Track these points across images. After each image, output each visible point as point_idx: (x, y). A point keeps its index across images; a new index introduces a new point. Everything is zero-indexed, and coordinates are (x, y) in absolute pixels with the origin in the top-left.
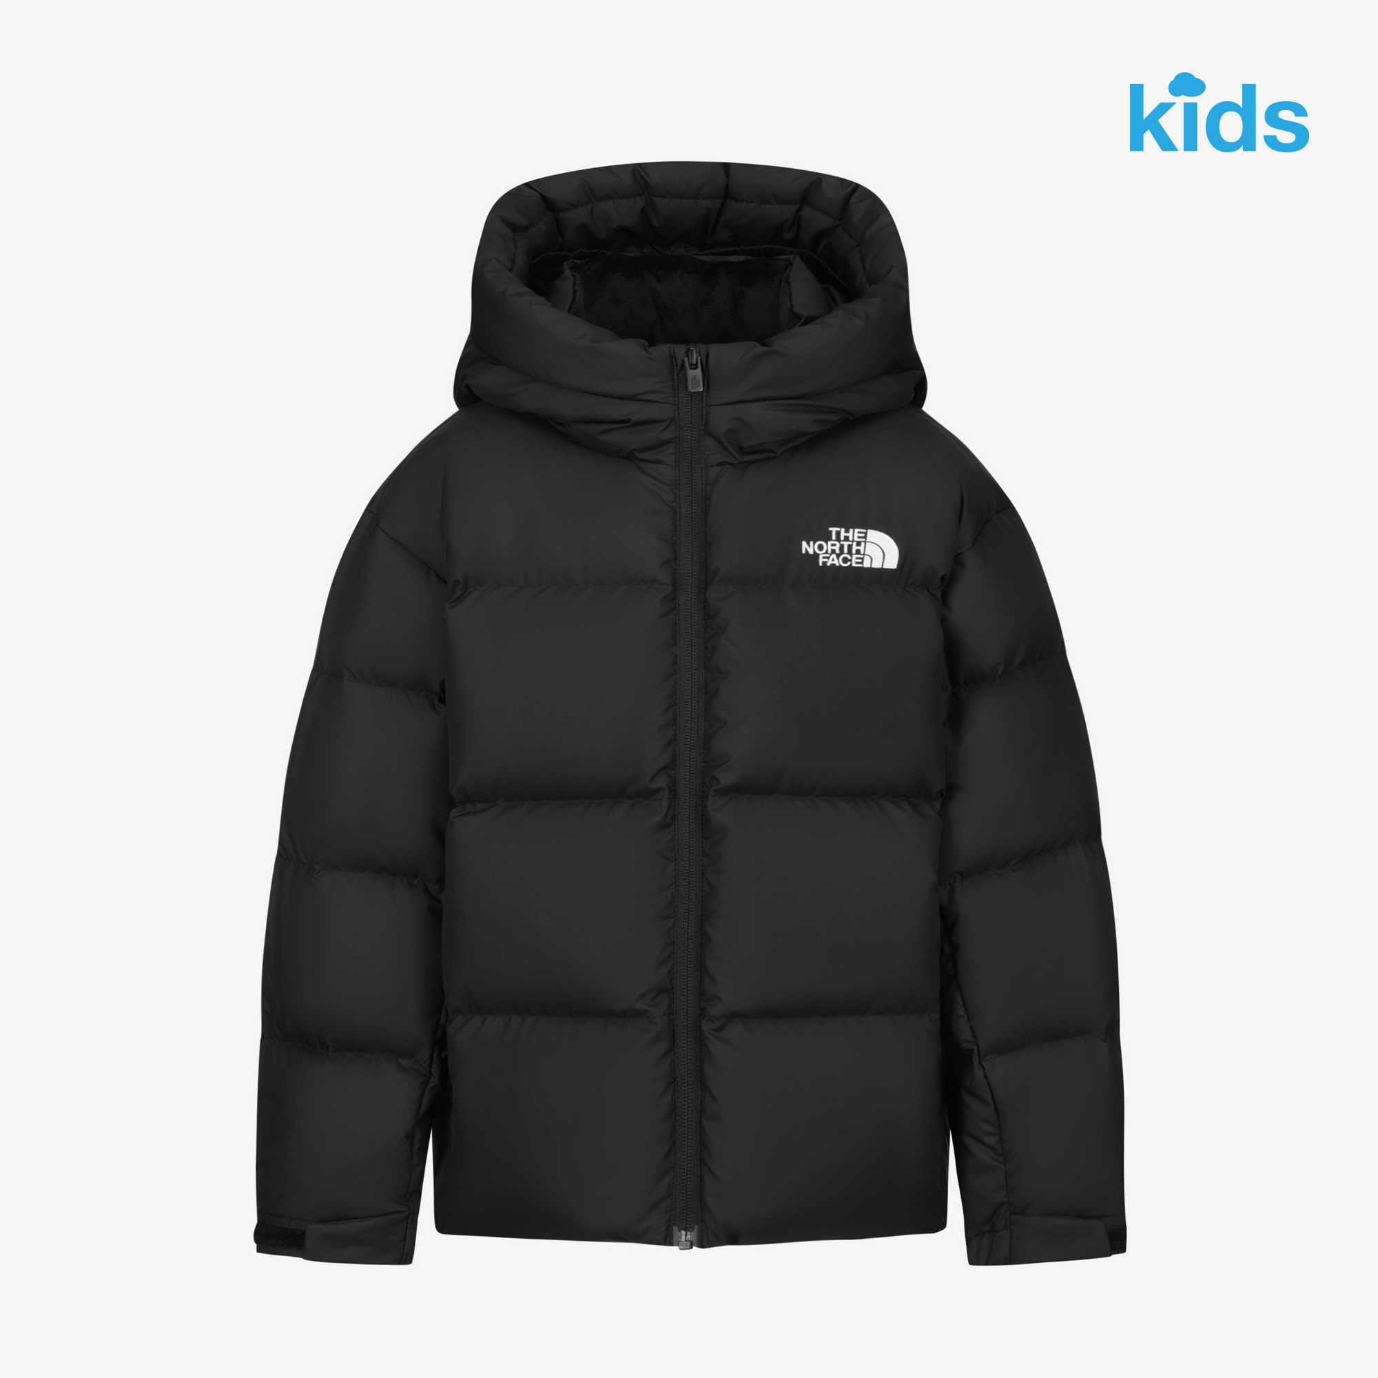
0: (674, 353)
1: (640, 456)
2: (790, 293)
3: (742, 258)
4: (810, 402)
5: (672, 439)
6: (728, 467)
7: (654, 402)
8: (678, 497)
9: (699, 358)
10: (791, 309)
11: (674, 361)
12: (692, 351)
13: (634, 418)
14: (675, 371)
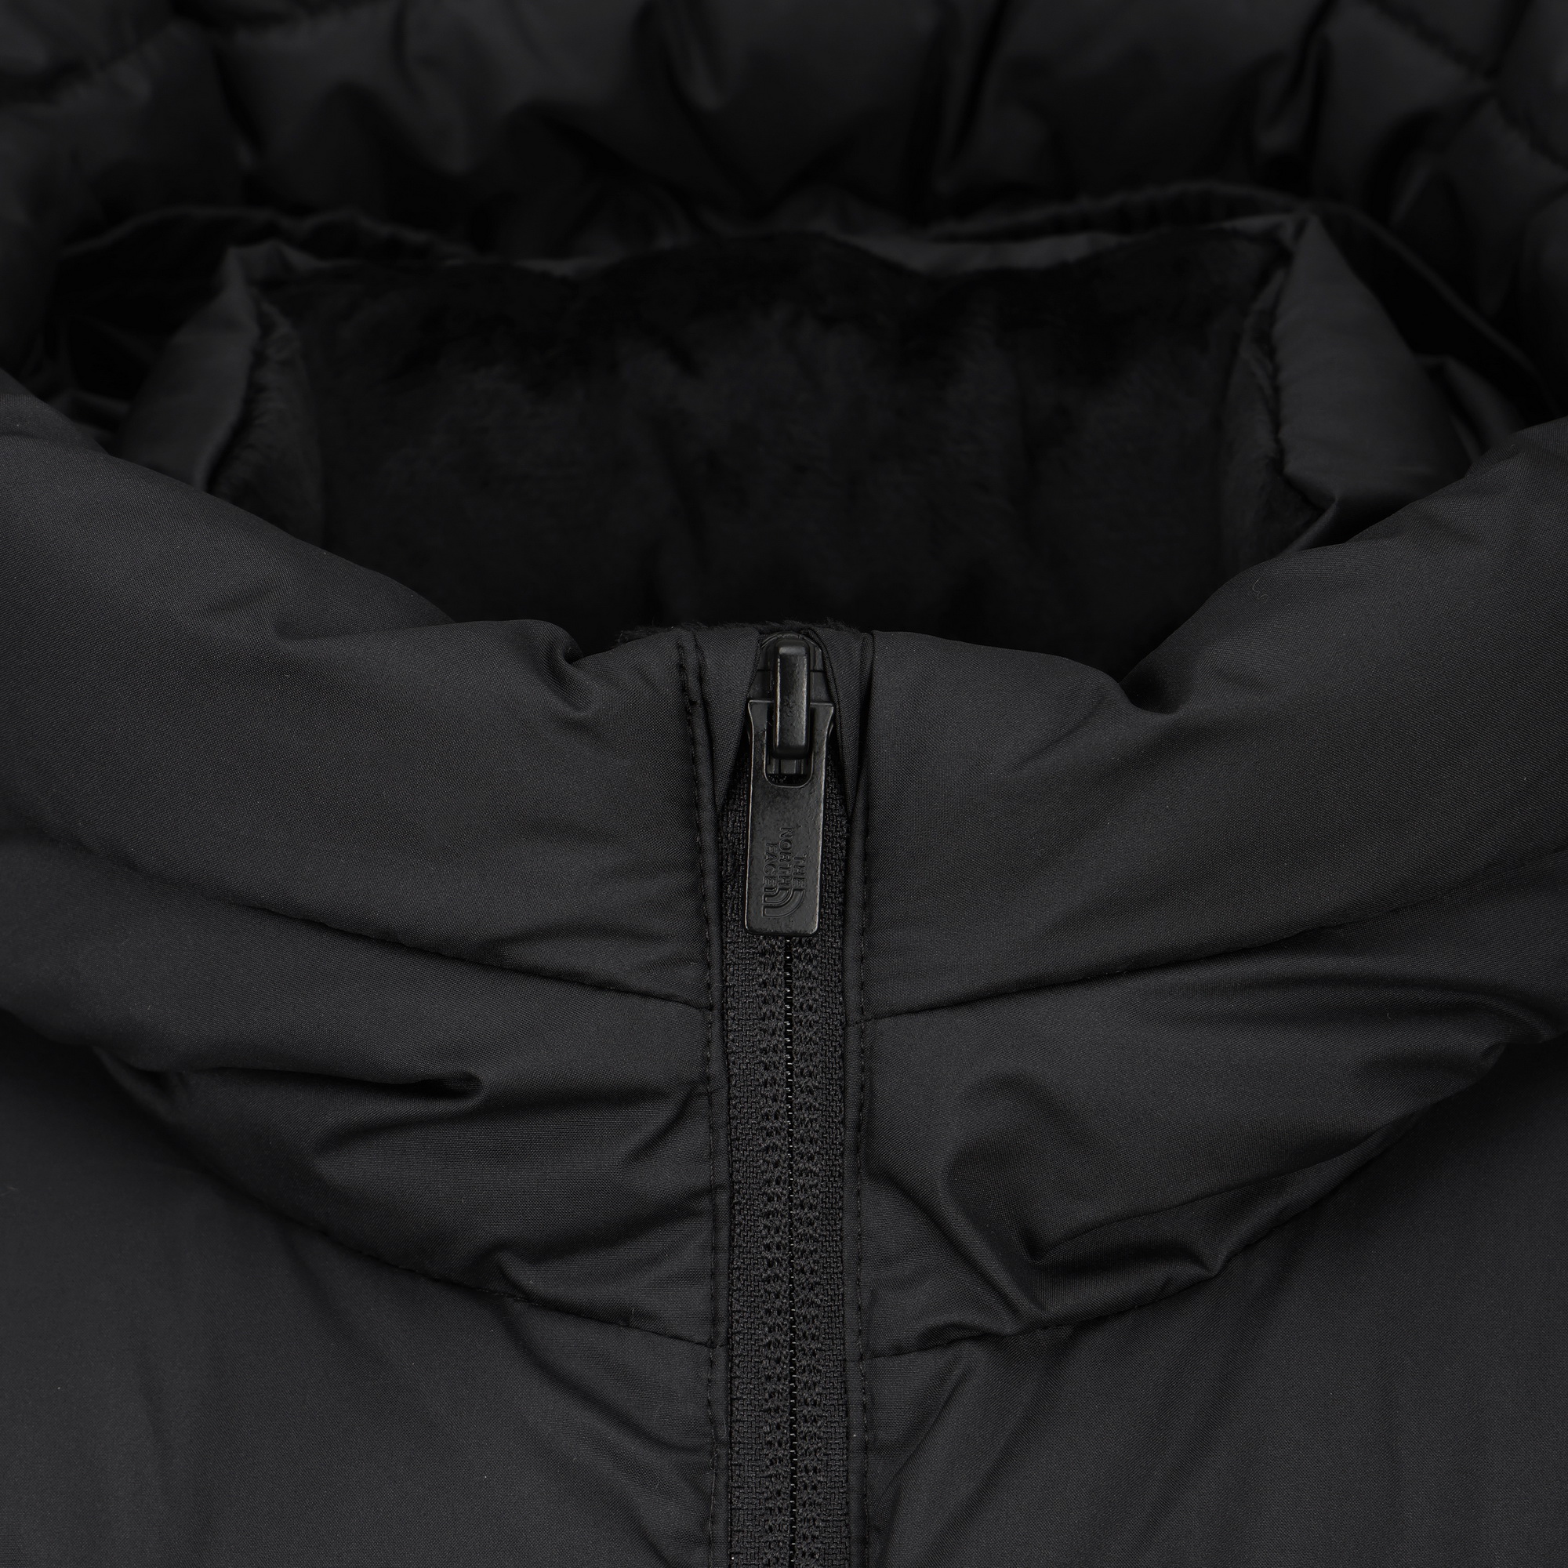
0: (701, 680)
1: (531, 1278)
2: (1277, 390)
3: (1075, 247)
4: (1352, 964)
5: (697, 1195)
6: (973, 1355)
7: (603, 986)
8: (722, 1515)
9: (827, 712)
10: (1277, 463)
11: (700, 732)
12: (788, 662)
13: (492, 1075)
14: (706, 793)
